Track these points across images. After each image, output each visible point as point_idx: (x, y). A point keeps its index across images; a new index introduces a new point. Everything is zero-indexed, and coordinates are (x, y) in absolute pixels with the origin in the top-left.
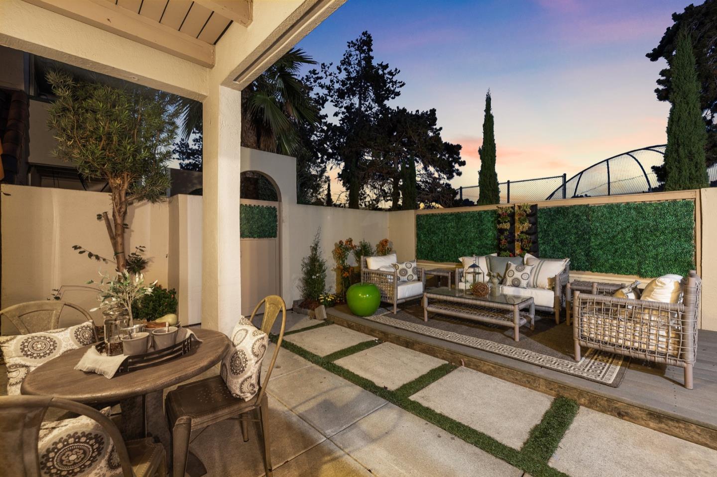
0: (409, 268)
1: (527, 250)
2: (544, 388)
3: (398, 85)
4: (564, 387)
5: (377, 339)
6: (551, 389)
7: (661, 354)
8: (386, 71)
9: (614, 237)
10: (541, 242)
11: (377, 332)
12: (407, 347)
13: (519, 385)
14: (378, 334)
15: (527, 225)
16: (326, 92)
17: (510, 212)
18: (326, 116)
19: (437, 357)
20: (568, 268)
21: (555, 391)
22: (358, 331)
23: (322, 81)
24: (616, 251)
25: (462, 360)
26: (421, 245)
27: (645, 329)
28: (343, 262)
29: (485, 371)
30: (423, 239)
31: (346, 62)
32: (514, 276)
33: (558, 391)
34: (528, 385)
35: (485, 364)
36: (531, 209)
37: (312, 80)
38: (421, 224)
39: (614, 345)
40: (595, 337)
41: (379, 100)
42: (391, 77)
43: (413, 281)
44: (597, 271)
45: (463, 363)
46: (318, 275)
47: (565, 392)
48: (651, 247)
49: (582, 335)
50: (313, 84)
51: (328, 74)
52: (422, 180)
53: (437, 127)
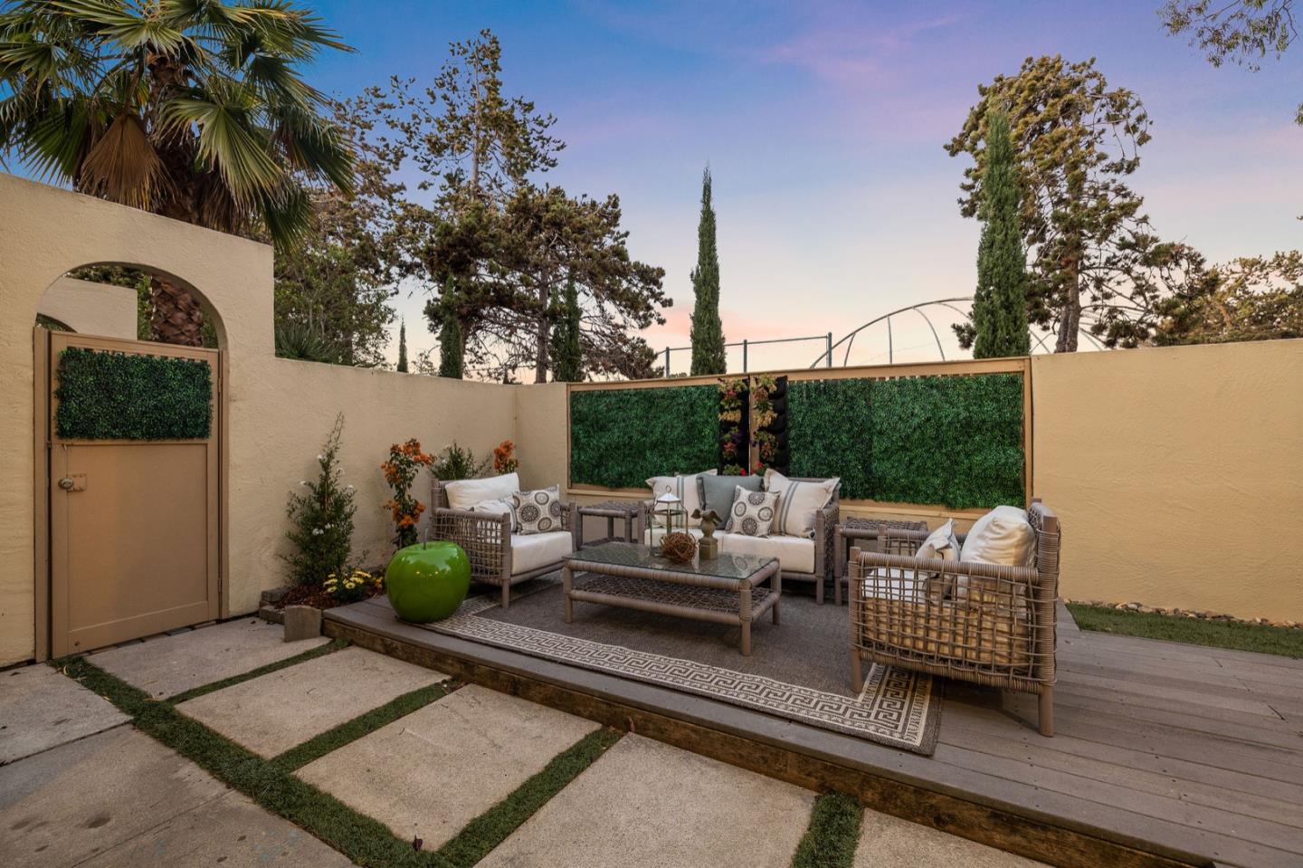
0: (542, 504)
1: (769, 462)
2: (795, 772)
3: (553, 146)
4: (834, 767)
5: (447, 677)
6: (809, 775)
7: (999, 669)
8: (529, 116)
9: (908, 437)
10: (794, 446)
11: (450, 661)
12: (515, 694)
13: (746, 768)
14: (452, 665)
15: (769, 416)
16: (403, 137)
17: (740, 390)
18: (402, 188)
19: (578, 714)
20: (837, 496)
21: (816, 778)
22: (407, 660)
23: (395, 115)
24: (911, 463)
25: (631, 720)
26: (579, 453)
27: (974, 618)
28: (401, 492)
29: (677, 741)
30: (583, 440)
31: (447, 81)
32: (746, 514)
33: (822, 778)
34: (764, 767)
35: (676, 724)
36: (776, 385)
37: (370, 108)
38: (580, 412)
39: (921, 655)
40: (887, 642)
41: (517, 170)
42: (539, 129)
43: (550, 531)
44: (883, 500)
45: (632, 726)
46: (328, 526)
47: (836, 778)
48: (962, 456)
49: (864, 637)
50: (373, 116)
51: (406, 101)
52: (594, 329)
53: (621, 229)
